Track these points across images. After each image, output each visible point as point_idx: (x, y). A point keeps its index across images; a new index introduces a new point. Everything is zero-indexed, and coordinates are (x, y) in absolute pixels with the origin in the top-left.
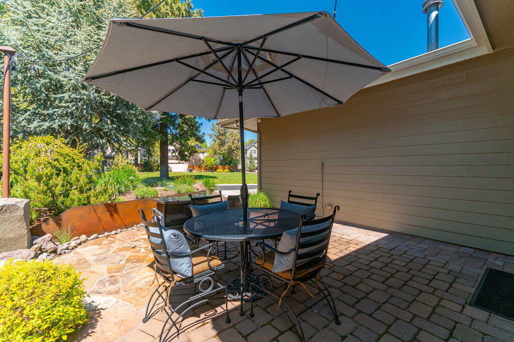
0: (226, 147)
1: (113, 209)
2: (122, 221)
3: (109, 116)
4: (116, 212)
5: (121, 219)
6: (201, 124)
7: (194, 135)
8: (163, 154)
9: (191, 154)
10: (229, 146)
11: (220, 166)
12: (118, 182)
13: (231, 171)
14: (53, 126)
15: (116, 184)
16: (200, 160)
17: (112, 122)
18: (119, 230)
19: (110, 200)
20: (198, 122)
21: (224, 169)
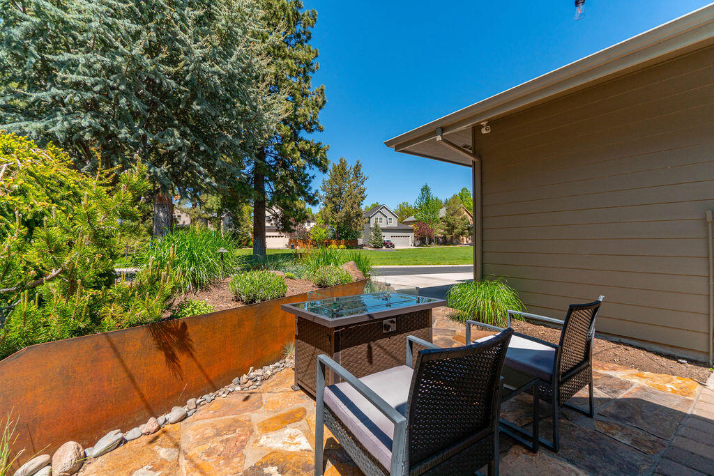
0: (342, 213)
1: (175, 339)
2: (203, 371)
3: (176, 122)
4: (186, 347)
5: (200, 367)
6: (313, 177)
7: (304, 193)
8: (258, 221)
9: (298, 221)
10: (346, 212)
11: (333, 241)
12: (192, 259)
13: (348, 248)
14: (50, 131)
15: (187, 262)
16: (305, 231)
17: (183, 135)
18: (191, 401)
19: (168, 308)
20: (308, 175)
21: (338, 244)
